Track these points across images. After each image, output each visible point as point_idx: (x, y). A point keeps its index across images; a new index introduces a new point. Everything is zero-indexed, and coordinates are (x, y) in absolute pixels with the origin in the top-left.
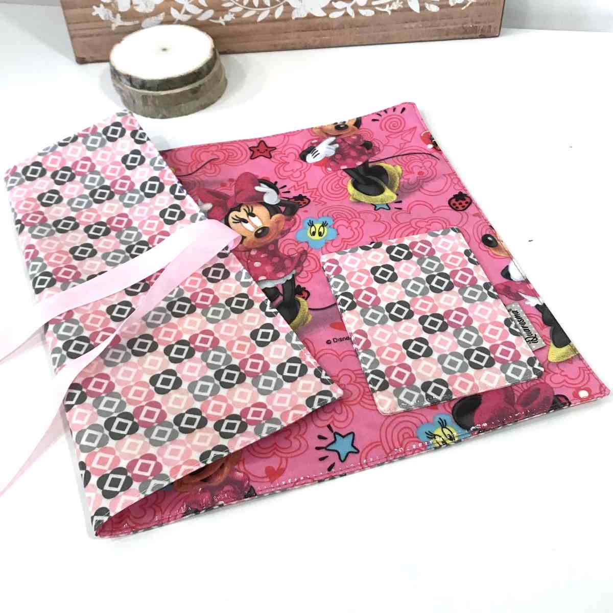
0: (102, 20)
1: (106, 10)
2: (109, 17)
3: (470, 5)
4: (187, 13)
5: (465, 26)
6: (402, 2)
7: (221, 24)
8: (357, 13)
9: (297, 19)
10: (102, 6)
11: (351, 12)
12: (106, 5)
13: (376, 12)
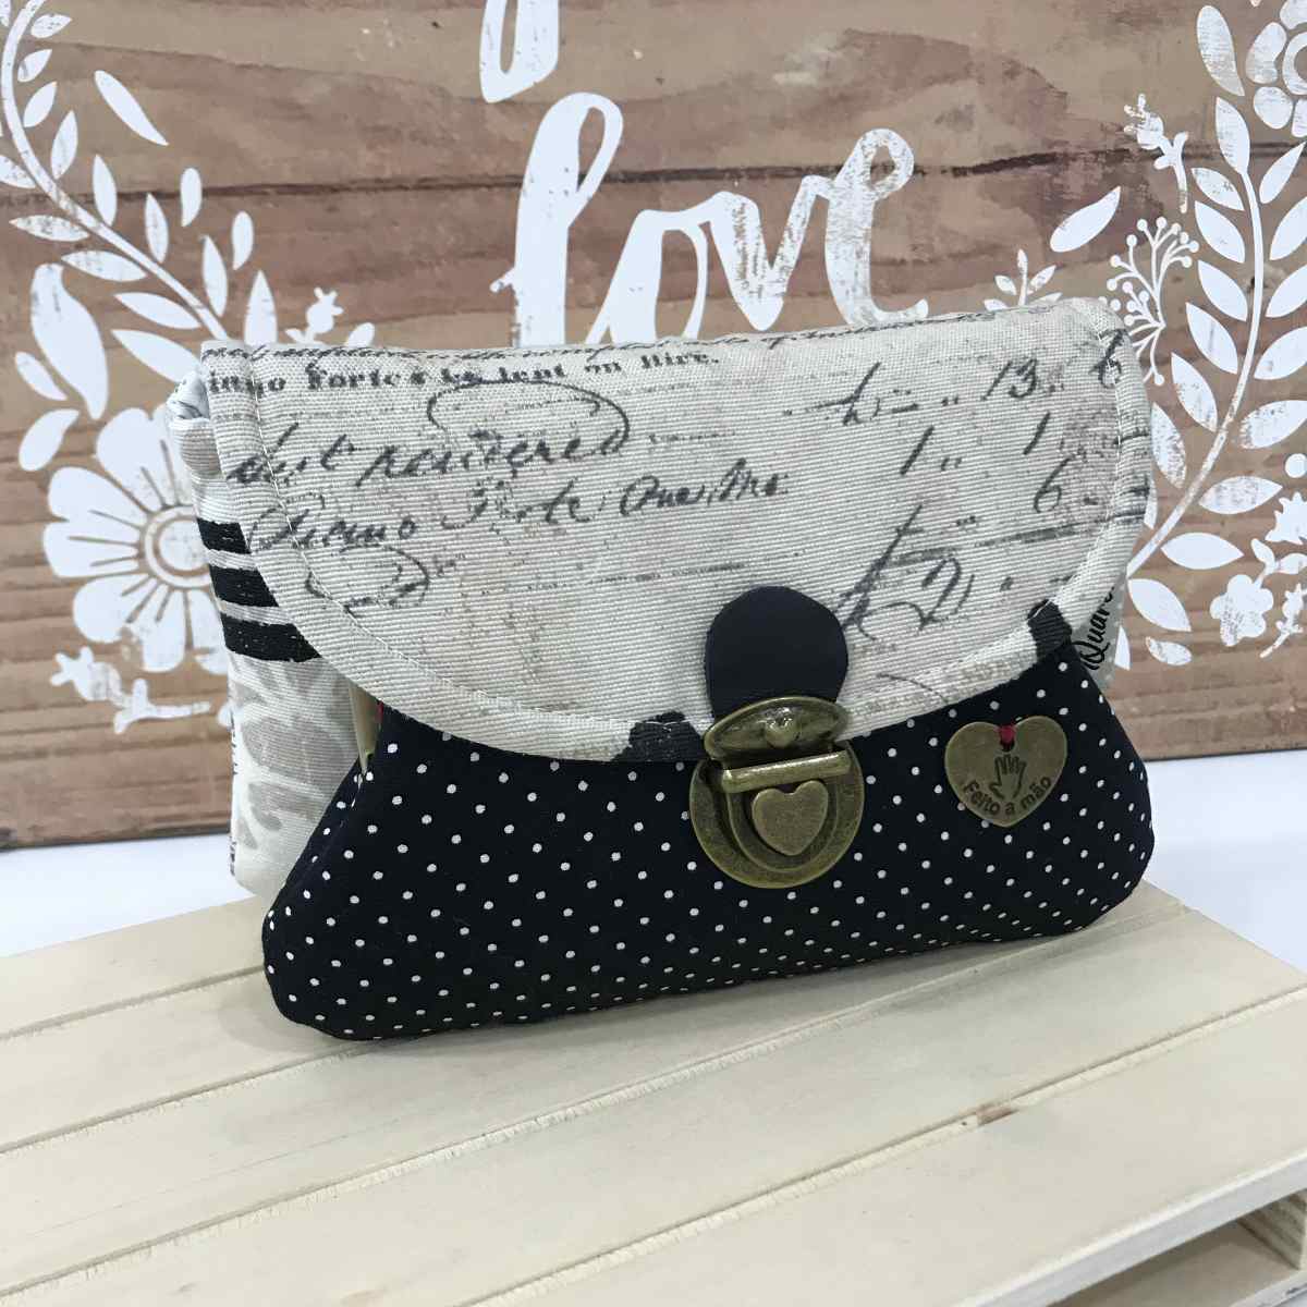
0: (84, 703)
1: (99, 666)
2: (108, 689)
3: (1287, 643)
5: (1272, 708)
10: (86, 653)
12: (101, 651)
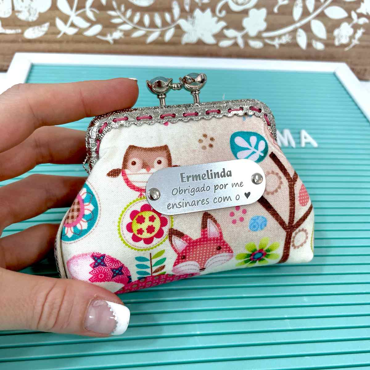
3: (355, 46)
4: (73, 25)
6: (291, 37)
7: (107, 42)
8: (246, 44)
9: (187, 44)
11: (240, 42)
13: (266, 45)
